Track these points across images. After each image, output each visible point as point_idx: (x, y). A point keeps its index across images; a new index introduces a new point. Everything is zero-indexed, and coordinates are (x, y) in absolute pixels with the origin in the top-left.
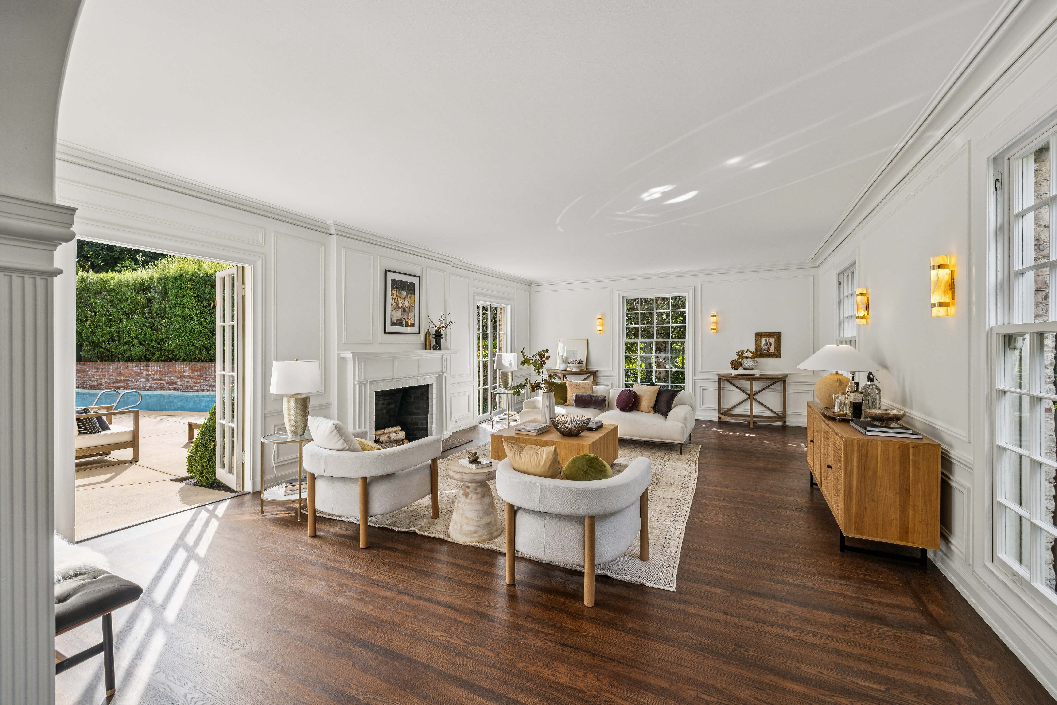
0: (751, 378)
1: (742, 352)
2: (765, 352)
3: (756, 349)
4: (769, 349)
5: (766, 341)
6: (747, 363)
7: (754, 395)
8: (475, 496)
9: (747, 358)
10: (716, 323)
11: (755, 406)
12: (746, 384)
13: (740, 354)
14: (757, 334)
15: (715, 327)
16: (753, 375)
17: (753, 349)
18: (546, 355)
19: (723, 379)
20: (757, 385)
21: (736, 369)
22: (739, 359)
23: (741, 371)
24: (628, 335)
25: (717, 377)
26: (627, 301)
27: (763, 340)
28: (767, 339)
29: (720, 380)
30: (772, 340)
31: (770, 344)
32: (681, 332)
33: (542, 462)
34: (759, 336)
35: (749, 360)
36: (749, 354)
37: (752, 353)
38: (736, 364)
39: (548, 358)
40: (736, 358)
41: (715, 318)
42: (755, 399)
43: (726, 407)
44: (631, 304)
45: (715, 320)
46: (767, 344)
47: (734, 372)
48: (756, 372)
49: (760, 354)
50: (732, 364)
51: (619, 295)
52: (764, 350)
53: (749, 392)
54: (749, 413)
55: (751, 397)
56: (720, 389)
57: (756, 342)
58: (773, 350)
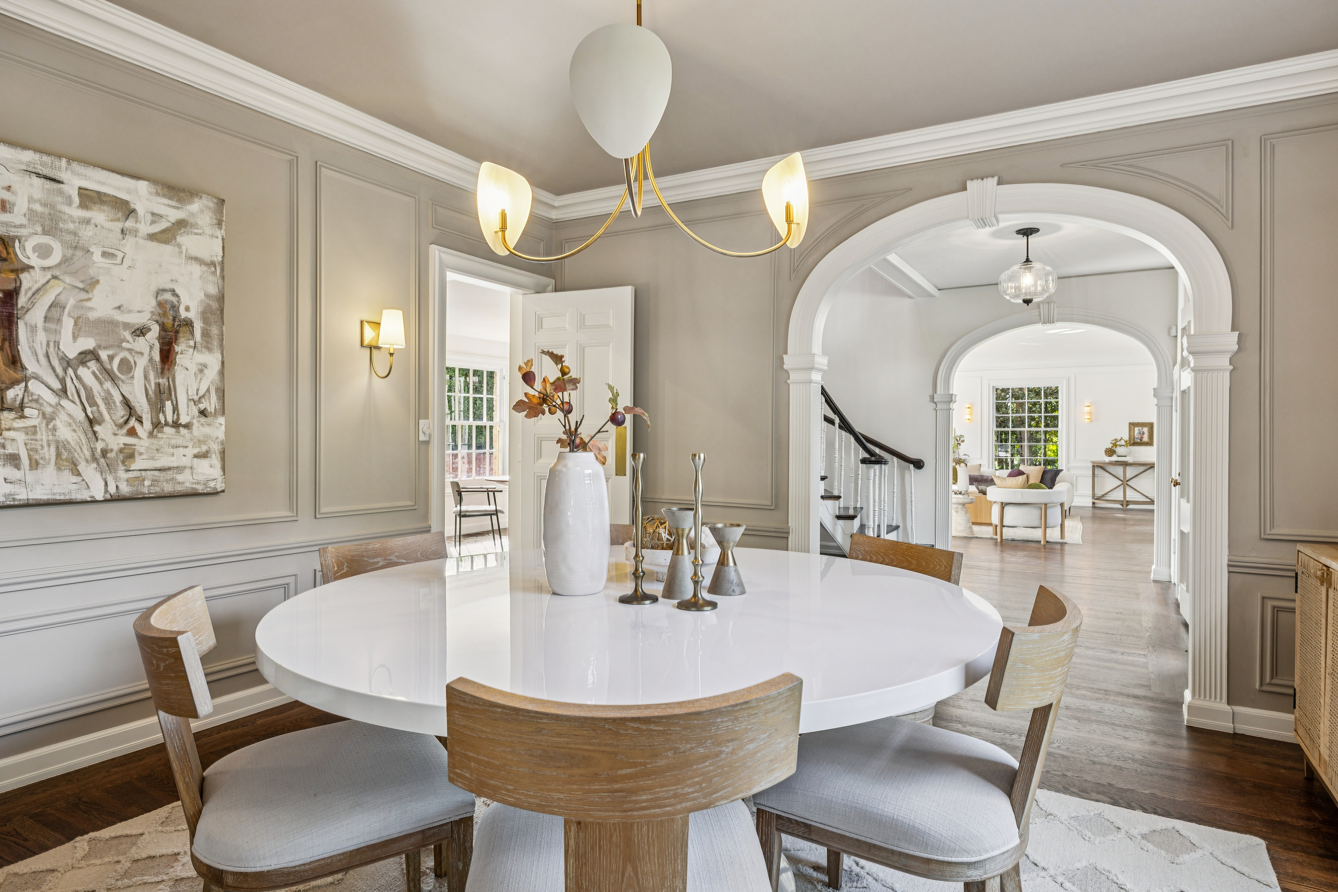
0: (1125, 464)
1: (1116, 440)
2: (1139, 440)
3: (1130, 438)
4: (1142, 438)
5: (1139, 430)
6: (1120, 450)
7: (1127, 481)
8: (962, 512)
9: (1120, 446)
10: (1090, 413)
11: (1129, 491)
12: (1119, 471)
13: (1113, 442)
14: (1130, 424)
15: (1089, 417)
16: (1127, 462)
17: (1126, 437)
18: (961, 439)
19: (1098, 467)
20: (1130, 472)
21: (1109, 456)
22: (1112, 447)
23: (1114, 458)
24: (999, 425)
25: (1091, 465)
26: (997, 389)
27: (1137, 429)
28: (1140, 428)
29: (1094, 466)
30: (1146, 430)
31: (1143, 433)
32: (1053, 421)
33: (1019, 483)
34: (1133, 425)
35: (1122, 447)
36: (1123, 442)
37: (1126, 442)
38: (1110, 452)
39: (963, 441)
40: (1110, 446)
41: (1089, 408)
42: (1127, 484)
43: (1099, 493)
44: (1001, 394)
45: (1089, 411)
46: (1140, 433)
47: (1107, 459)
48: (1129, 459)
49: (1134, 442)
50: (1106, 451)
51: (989, 384)
52: (1138, 438)
53: (1122, 479)
54: (1122, 499)
55: (1125, 483)
56: (1094, 475)
57: (1129, 431)
58: (1146, 439)
